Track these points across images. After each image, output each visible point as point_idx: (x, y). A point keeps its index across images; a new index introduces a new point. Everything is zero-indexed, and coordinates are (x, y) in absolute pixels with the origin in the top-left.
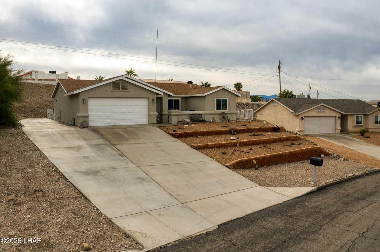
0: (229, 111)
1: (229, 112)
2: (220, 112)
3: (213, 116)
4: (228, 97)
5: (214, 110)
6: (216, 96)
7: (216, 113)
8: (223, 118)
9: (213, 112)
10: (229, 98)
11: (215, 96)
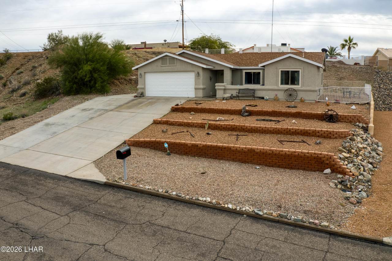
0: (301, 87)
1: (302, 89)
2: (287, 87)
3: (276, 92)
4: (300, 67)
5: (277, 85)
6: (280, 67)
7: (279, 88)
8: (291, 96)
9: (276, 87)
10: (302, 69)
11: (278, 67)
